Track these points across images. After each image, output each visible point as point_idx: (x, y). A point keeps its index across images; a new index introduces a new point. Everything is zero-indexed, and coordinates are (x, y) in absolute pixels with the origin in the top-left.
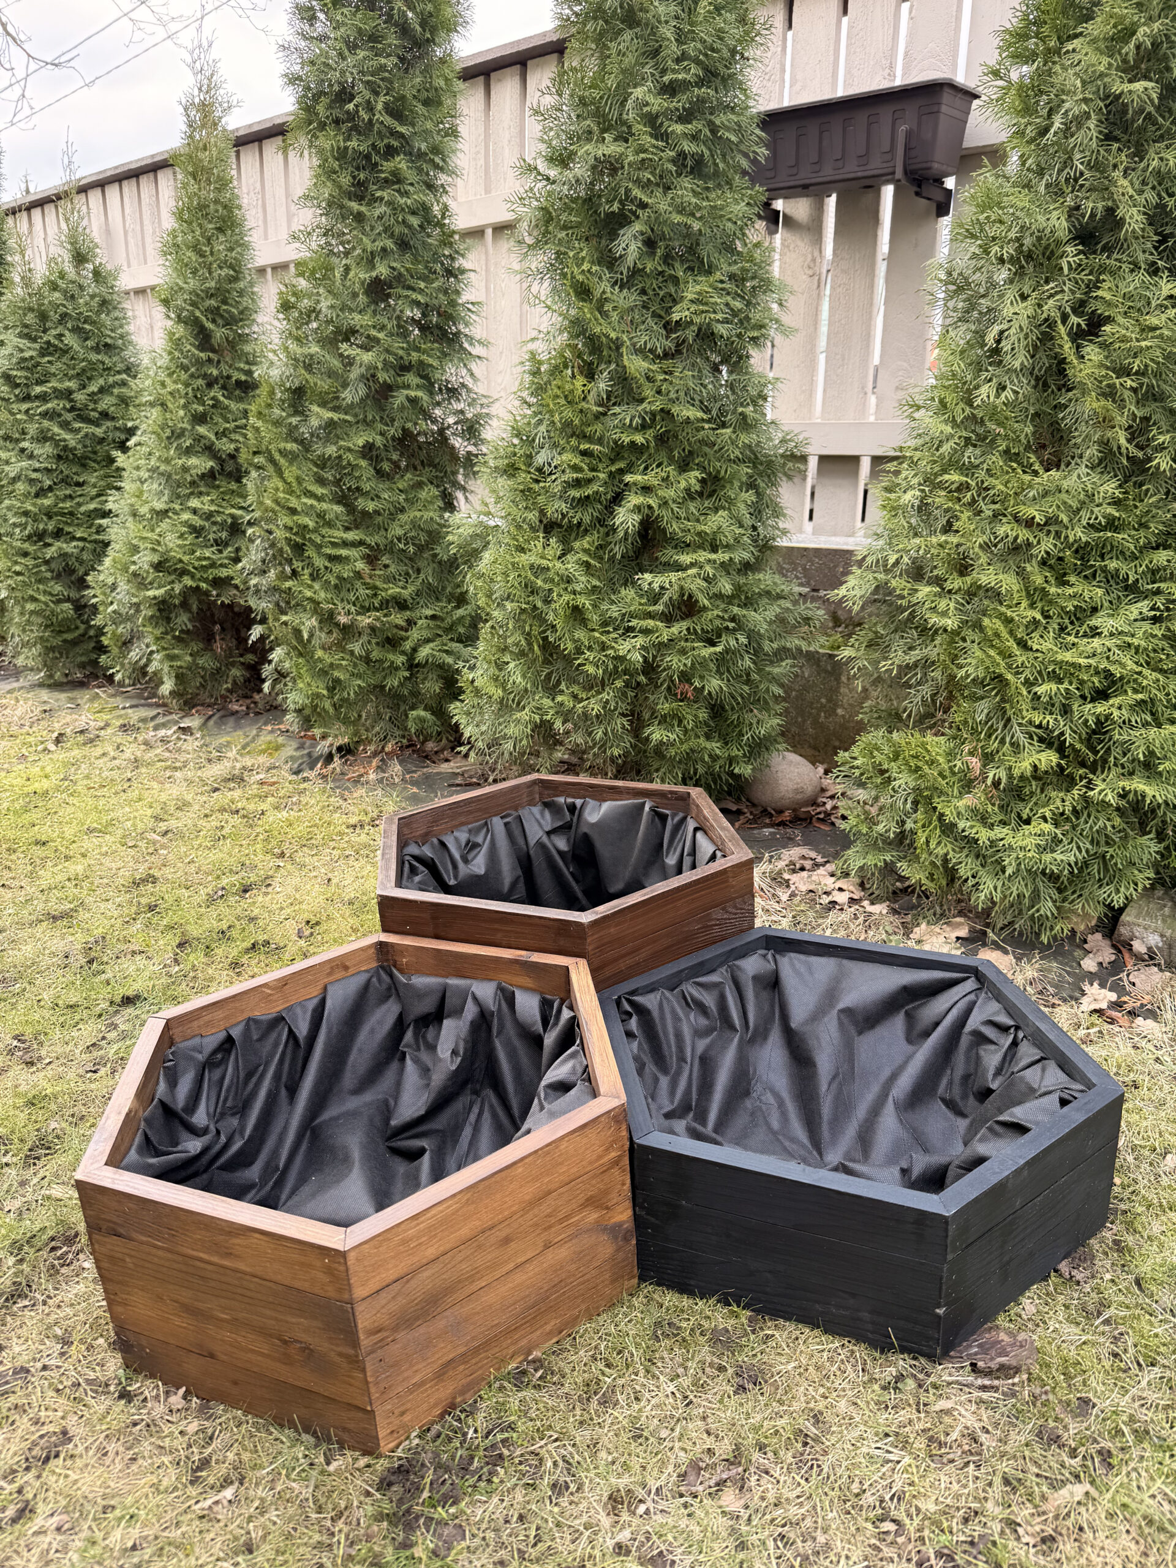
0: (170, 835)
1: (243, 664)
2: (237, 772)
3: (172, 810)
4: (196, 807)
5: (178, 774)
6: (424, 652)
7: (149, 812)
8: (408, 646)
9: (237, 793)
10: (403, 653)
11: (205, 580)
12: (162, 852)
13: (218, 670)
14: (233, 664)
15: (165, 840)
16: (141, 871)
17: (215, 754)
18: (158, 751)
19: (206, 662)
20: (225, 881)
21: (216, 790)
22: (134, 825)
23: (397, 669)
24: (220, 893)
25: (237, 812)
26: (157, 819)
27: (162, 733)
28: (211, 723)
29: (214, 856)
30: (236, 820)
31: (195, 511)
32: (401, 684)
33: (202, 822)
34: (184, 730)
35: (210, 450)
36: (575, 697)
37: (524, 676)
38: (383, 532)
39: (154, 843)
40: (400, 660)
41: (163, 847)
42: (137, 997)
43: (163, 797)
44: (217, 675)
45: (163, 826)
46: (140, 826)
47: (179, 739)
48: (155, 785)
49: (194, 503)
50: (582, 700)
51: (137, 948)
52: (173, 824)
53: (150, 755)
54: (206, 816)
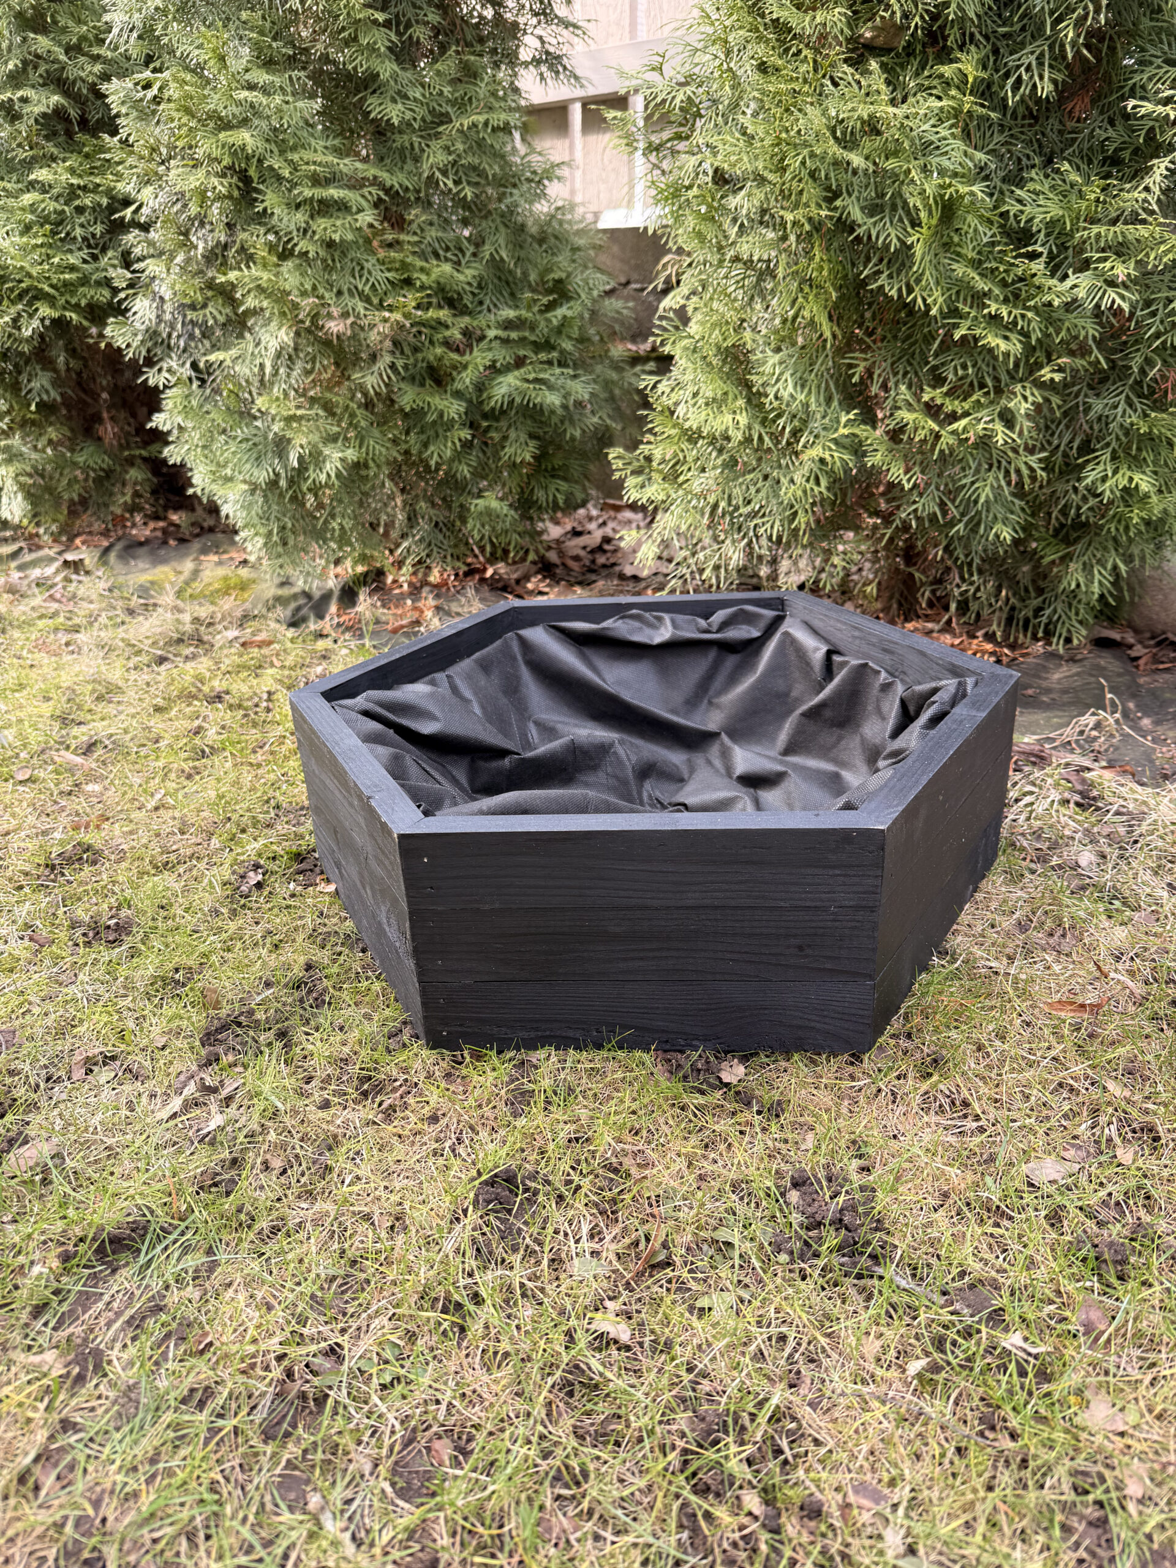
0: (99, 752)
1: (145, 460)
2: (188, 628)
3: (88, 701)
4: (131, 694)
5: (81, 637)
6: (506, 386)
7: (46, 709)
8: (466, 379)
9: (203, 665)
10: (458, 394)
11: (76, 307)
12: (90, 788)
13: (109, 473)
14: (130, 462)
15: (91, 763)
16: (60, 840)
17: (135, 601)
18: (37, 601)
19: (88, 457)
20: (252, 848)
21: (162, 660)
22: (20, 735)
23: (450, 425)
24: (254, 878)
25: (219, 698)
26: (65, 720)
27: (36, 573)
28: (112, 556)
29: (207, 790)
30: (219, 714)
31: (45, 188)
32: (457, 456)
33: (157, 724)
34: (76, 566)
35: (57, 81)
36: (932, 410)
37: (802, 383)
38: (409, 166)
39: (71, 770)
40: (454, 408)
41: (92, 777)
42: (139, 1229)
43: (66, 679)
44: (106, 479)
45: (80, 735)
46: (35, 739)
47: (68, 580)
48: (41, 657)
49: (41, 174)
50: (953, 417)
51: (96, 1050)
52: (98, 728)
53: (21, 610)
54: (158, 709)
